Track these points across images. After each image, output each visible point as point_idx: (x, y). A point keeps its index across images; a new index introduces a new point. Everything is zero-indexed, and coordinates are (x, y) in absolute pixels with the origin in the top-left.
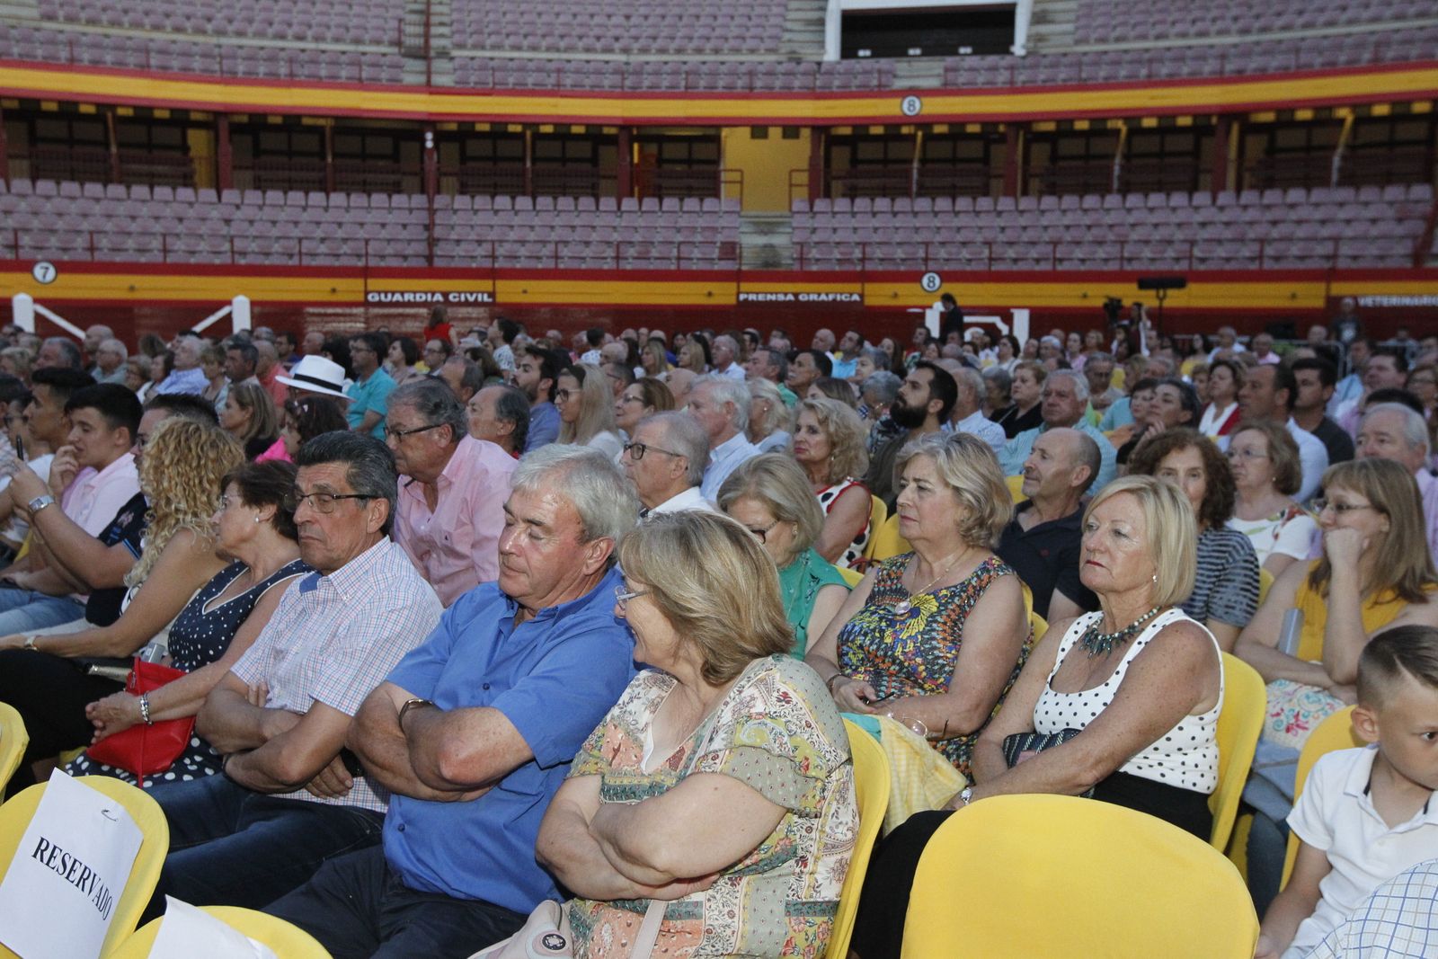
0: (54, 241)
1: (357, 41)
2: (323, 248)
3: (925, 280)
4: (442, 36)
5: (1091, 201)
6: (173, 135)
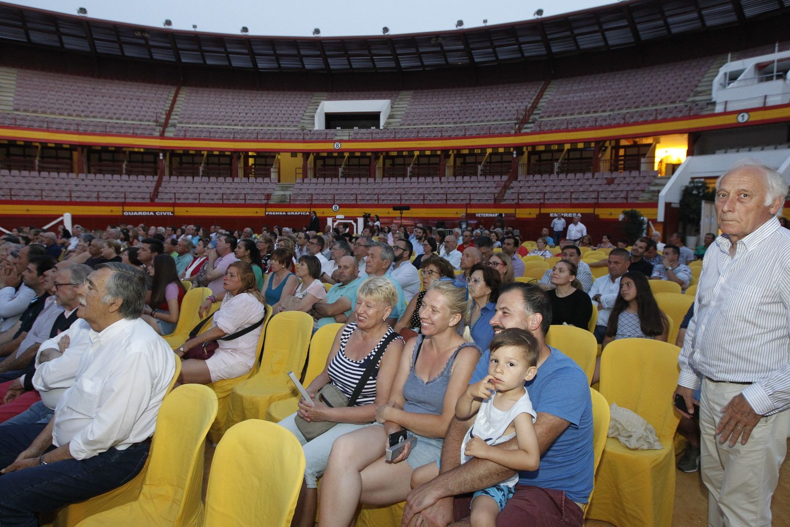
1: (141, 120)
2: (113, 195)
3: (334, 207)
4: (175, 119)
5: (400, 179)
6: (67, 154)
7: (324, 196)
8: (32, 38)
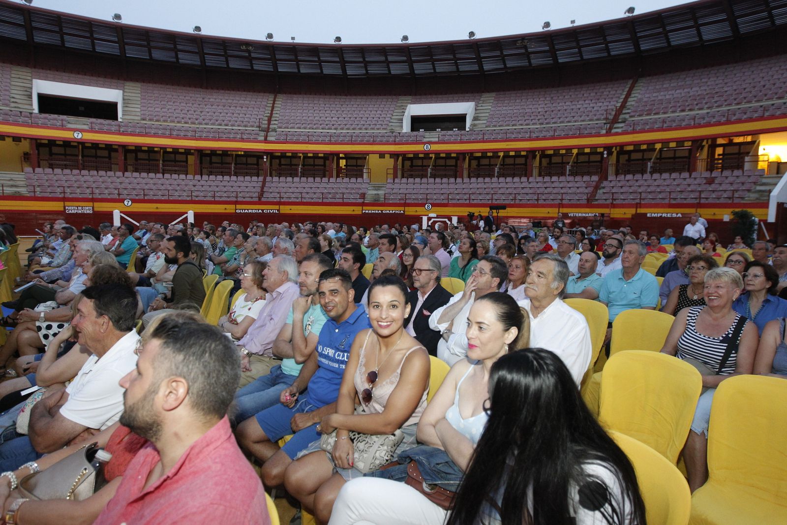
0: (135, 192)
1: (245, 126)
2: (225, 195)
4: (275, 124)
5: (487, 180)
6: (183, 158)
7: (416, 195)
8: (153, 55)
